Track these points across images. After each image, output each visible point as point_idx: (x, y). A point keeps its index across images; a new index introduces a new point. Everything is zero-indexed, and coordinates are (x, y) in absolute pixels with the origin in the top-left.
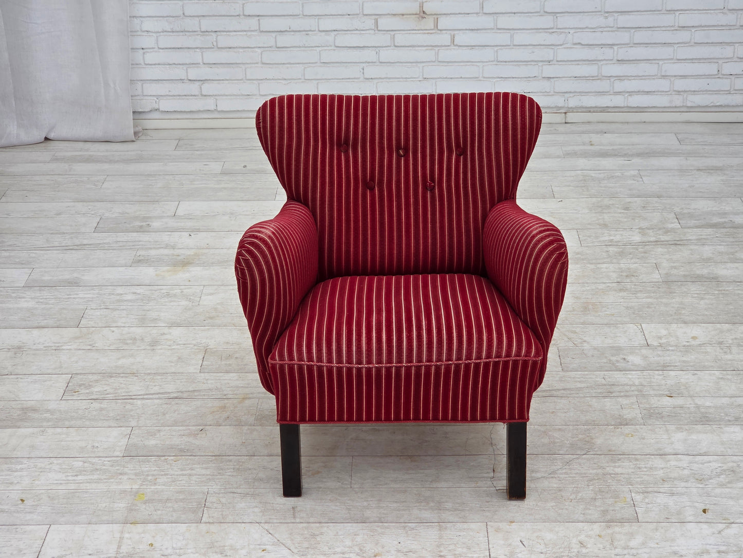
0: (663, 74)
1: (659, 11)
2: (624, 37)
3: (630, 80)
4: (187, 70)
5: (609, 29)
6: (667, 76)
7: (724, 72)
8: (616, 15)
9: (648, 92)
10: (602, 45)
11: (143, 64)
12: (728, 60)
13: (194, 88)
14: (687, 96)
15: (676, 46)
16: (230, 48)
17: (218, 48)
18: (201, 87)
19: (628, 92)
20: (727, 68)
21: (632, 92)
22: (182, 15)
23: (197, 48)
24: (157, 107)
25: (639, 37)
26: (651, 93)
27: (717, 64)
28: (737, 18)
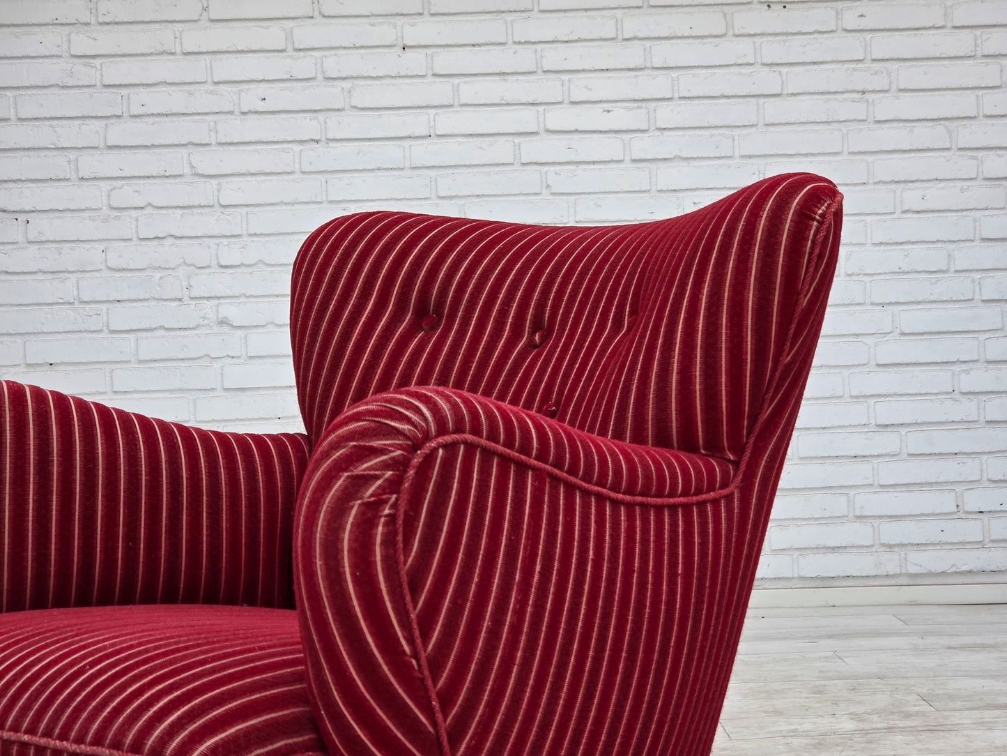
0: (858, 514)
1: (838, 397)
6: (865, 517)
7: (967, 508)
9: (833, 548)
12: (972, 484)
14: (906, 554)
15: (876, 461)
19: (798, 549)
20: (974, 501)
21: (806, 548)
25: (809, 445)
26: (840, 550)
27: (953, 494)
28: (978, 408)
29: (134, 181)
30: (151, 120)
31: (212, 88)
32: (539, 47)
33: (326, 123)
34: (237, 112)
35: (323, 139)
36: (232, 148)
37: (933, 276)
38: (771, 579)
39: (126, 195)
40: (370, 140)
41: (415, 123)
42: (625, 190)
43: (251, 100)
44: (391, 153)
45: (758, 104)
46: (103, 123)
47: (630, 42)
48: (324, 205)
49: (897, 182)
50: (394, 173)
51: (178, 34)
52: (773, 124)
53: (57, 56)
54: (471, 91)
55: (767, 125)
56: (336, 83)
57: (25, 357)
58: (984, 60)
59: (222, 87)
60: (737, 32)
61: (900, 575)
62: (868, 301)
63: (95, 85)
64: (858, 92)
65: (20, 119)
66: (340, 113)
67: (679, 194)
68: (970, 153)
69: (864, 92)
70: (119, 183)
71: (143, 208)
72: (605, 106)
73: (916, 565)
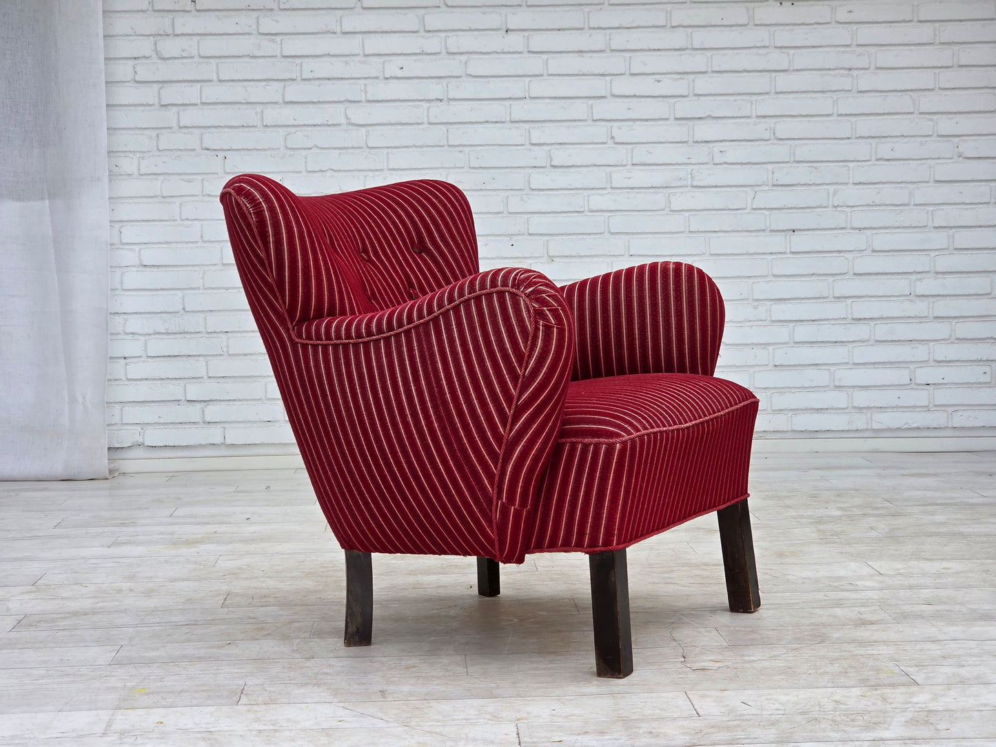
0: (837, 384)
1: (824, 298)
2: (782, 333)
3: (793, 393)
4: (185, 385)
5: (760, 323)
6: (842, 387)
7: (918, 381)
8: (768, 303)
9: (818, 410)
10: (753, 344)
11: (124, 379)
12: (922, 363)
13: (194, 412)
14: (871, 415)
15: (851, 345)
16: (245, 355)
17: (229, 355)
18: (203, 411)
19: (791, 410)
20: (923, 375)
21: (797, 409)
22: (182, 311)
23: (200, 356)
24: (141, 440)
25: (803, 333)
26: (823, 411)
27: (907, 370)
28: (928, 308)
29: (304, 128)
30: (318, 82)
31: (363, 59)
32: (608, 31)
33: (447, 86)
34: (381, 78)
35: (446, 99)
36: (377, 104)
37: (897, 208)
38: (771, 432)
39: (298, 139)
40: (480, 100)
41: (515, 87)
42: (670, 141)
43: (392, 69)
44: (497, 111)
45: (771, 77)
46: (282, 84)
47: (676, 29)
48: (444, 148)
49: (873, 137)
50: (498, 125)
51: (338, 18)
52: (782, 93)
53: (248, 34)
54: (556, 64)
55: (777, 93)
56: (456, 57)
57: (222, 258)
58: (940, 47)
59: (371, 58)
60: (757, 23)
61: (867, 430)
62: (849, 226)
63: (276, 56)
64: (845, 69)
65: (220, 81)
66: (458, 79)
67: (709, 145)
68: (927, 116)
69: (850, 69)
70: (294, 129)
71: (310, 148)
72: (657, 77)
73: (879, 422)
